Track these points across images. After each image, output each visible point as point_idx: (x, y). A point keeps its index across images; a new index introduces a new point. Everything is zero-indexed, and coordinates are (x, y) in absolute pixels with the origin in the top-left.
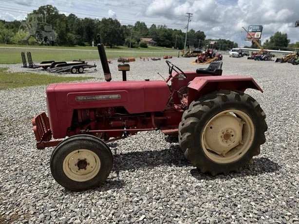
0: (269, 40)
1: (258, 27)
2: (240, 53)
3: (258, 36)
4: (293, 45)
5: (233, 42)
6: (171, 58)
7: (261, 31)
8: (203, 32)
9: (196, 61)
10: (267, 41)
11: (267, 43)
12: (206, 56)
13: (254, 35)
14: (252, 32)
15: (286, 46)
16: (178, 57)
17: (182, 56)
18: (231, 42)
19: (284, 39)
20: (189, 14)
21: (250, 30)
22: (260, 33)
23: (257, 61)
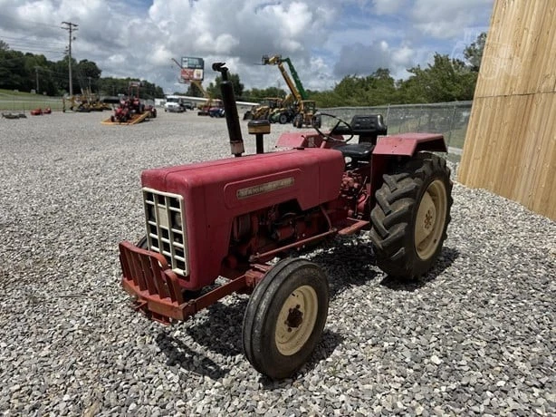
0: (215, 83)
1: (197, 61)
2: (181, 105)
3: (199, 75)
4: (248, 92)
5: (154, 85)
6: (49, 112)
7: (202, 68)
8: (94, 64)
9: (112, 120)
10: (211, 84)
11: (211, 88)
12: (130, 110)
13: (192, 73)
14: (189, 68)
15: (240, 95)
16: (64, 111)
17: (72, 109)
18: (151, 85)
19: (235, 82)
20: (70, 24)
21: (185, 65)
22: (201, 71)
23: (215, 118)
